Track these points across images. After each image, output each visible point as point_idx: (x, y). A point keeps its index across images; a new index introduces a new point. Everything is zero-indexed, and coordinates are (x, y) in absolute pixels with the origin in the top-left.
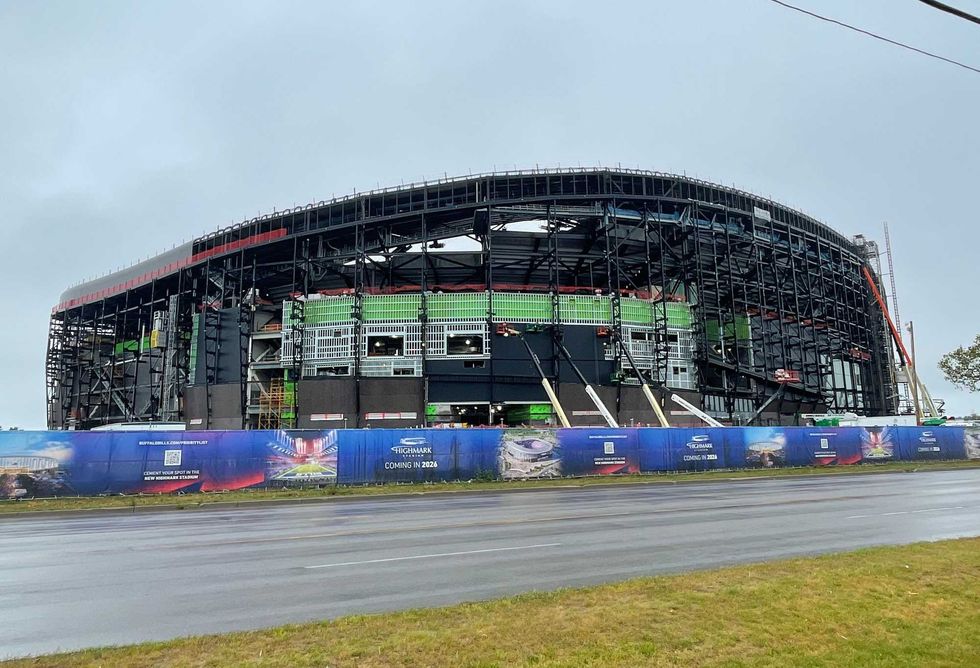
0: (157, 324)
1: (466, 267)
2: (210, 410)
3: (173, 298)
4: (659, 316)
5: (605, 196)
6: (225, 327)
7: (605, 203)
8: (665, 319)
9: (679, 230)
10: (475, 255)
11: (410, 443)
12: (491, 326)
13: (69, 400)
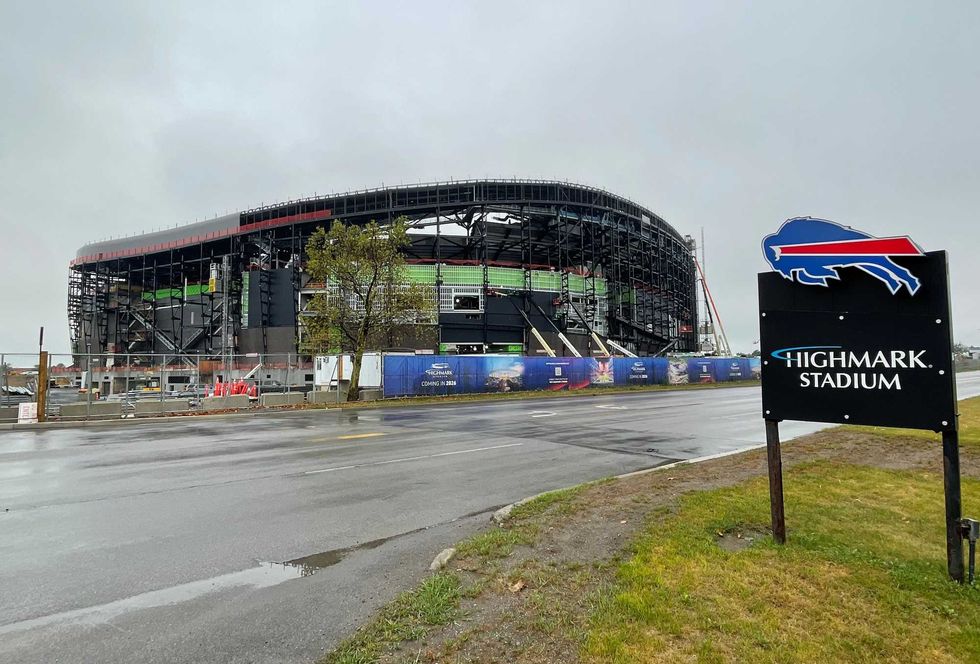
0: (214, 274)
1: (459, 246)
2: (265, 347)
3: (225, 258)
4: (589, 287)
5: (558, 202)
6: (274, 284)
7: (558, 207)
8: (594, 289)
9: (600, 229)
10: (463, 239)
11: (436, 368)
12: (485, 290)
13: (104, 337)
